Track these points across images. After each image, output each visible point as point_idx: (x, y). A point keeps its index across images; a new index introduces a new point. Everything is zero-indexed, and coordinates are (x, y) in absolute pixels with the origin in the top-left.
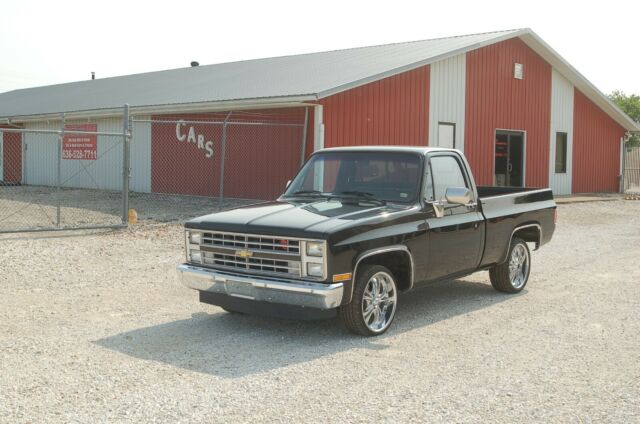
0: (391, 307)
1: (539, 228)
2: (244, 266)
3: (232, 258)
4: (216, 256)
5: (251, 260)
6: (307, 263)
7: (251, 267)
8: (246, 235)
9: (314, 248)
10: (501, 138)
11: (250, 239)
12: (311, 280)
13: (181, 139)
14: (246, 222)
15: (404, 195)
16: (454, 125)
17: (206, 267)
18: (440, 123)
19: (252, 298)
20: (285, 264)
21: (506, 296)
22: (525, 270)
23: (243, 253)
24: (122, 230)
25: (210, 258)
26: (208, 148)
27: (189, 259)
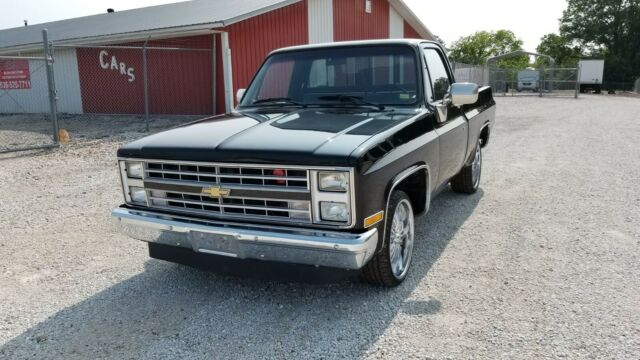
2: (217, 210)
3: (197, 198)
4: (170, 195)
5: (226, 201)
6: (320, 203)
7: (227, 210)
8: (217, 165)
9: (329, 180)
11: (223, 170)
12: (326, 227)
13: (105, 67)
14: (216, 145)
17: (155, 211)
19: (235, 255)
20: (285, 205)
23: (215, 191)
24: (54, 150)
25: (160, 198)
26: (129, 74)
27: (129, 200)
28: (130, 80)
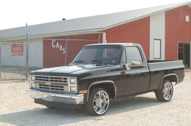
1: (176, 76)
2: (49, 88)
3: (45, 85)
4: (40, 85)
5: (51, 86)
6: (70, 87)
7: (52, 89)
8: (49, 76)
9: (73, 80)
10: (180, 45)
11: (51, 78)
12: (72, 93)
13: (54, 47)
14: (49, 72)
15: (114, 61)
16: (160, 40)
17: (37, 89)
18: (154, 39)
19: (51, 101)
20: (63, 87)
21: (162, 103)
22: (171, 92)
23: (48, 83)
26: (63, 50)
27: (31, 87)
28: (63, 53)
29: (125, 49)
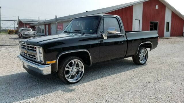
0: (82, 72)
1: (151, 43)
6: (40, 56)
7: (29, 57)
8: (27, 45)
15: (91, 31)
16: (139, 20)
18: (136, 20)
20: (35, 56)
22: (146, 57)
23: (26, 51)
29: (103, 19)
